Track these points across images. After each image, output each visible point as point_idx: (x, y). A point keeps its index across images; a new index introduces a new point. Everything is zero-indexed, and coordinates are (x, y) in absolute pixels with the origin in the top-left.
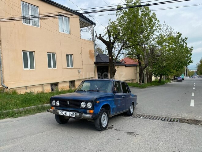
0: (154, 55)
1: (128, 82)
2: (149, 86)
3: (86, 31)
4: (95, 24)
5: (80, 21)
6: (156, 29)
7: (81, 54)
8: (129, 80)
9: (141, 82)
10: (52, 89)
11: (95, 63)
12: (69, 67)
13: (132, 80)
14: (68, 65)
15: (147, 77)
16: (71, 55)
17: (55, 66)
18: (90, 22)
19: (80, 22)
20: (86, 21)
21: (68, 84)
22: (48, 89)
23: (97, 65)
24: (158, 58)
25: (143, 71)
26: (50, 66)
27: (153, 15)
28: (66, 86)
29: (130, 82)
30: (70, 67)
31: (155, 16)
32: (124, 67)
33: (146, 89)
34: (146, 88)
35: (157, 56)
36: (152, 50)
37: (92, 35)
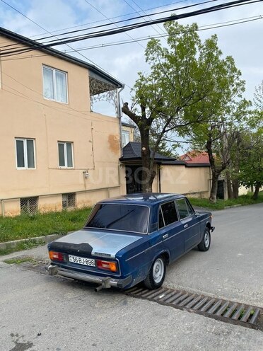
0: (242, 146)
1: (192, 196)
2: (230, 205)
3: (105, 99)
4: (122, 86)
5: (91, 79)
6: (235, 91)
7: (90, 141)
8: (194, 193)
9: (213, 198)
10: (24, 210)
11: (121, 160)
12: (62, 167)
13: (200, 193)
14: (62, 163)
15: (228, 188)
16: (69, 144)
17: (31, 164)
18: (112, 83)
19: (90, 82)
20: (103, 80)
21: (60, 200)
22: (14, 209)
23: (126, 163)
24: (249, 151)
25: (218, 176)
26: (21, 163)
27: (228, 61)
28: (56, 204)
29: (196, 196)
30: (66, 167)
31: (233, 63)
32: (184, 167)
33: (222, 211)
34: (223, 209)
35: (249, 148)
36: (237, 136)
37: (116, 107)
